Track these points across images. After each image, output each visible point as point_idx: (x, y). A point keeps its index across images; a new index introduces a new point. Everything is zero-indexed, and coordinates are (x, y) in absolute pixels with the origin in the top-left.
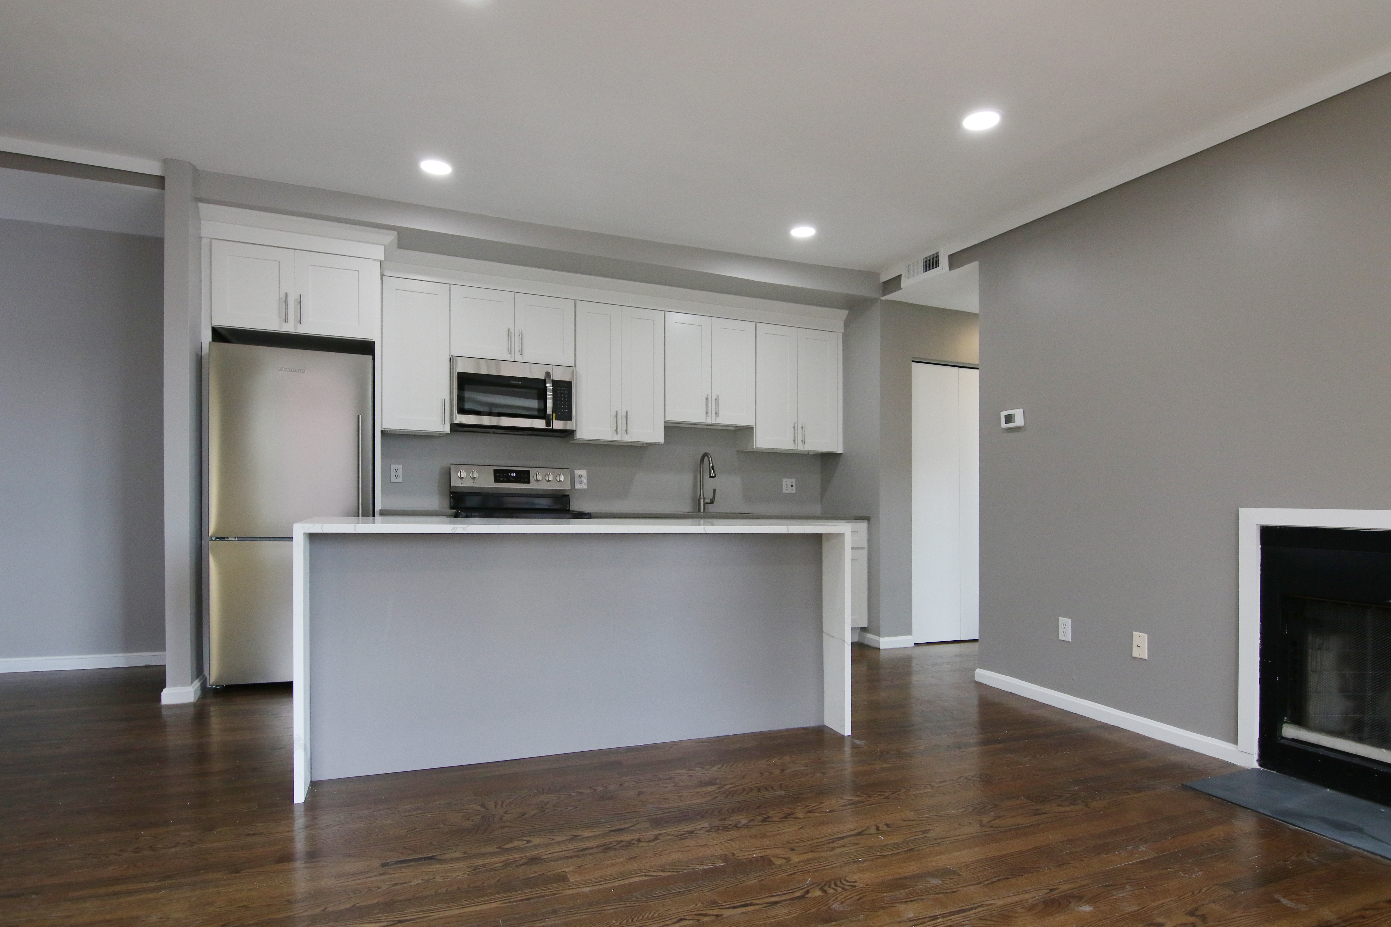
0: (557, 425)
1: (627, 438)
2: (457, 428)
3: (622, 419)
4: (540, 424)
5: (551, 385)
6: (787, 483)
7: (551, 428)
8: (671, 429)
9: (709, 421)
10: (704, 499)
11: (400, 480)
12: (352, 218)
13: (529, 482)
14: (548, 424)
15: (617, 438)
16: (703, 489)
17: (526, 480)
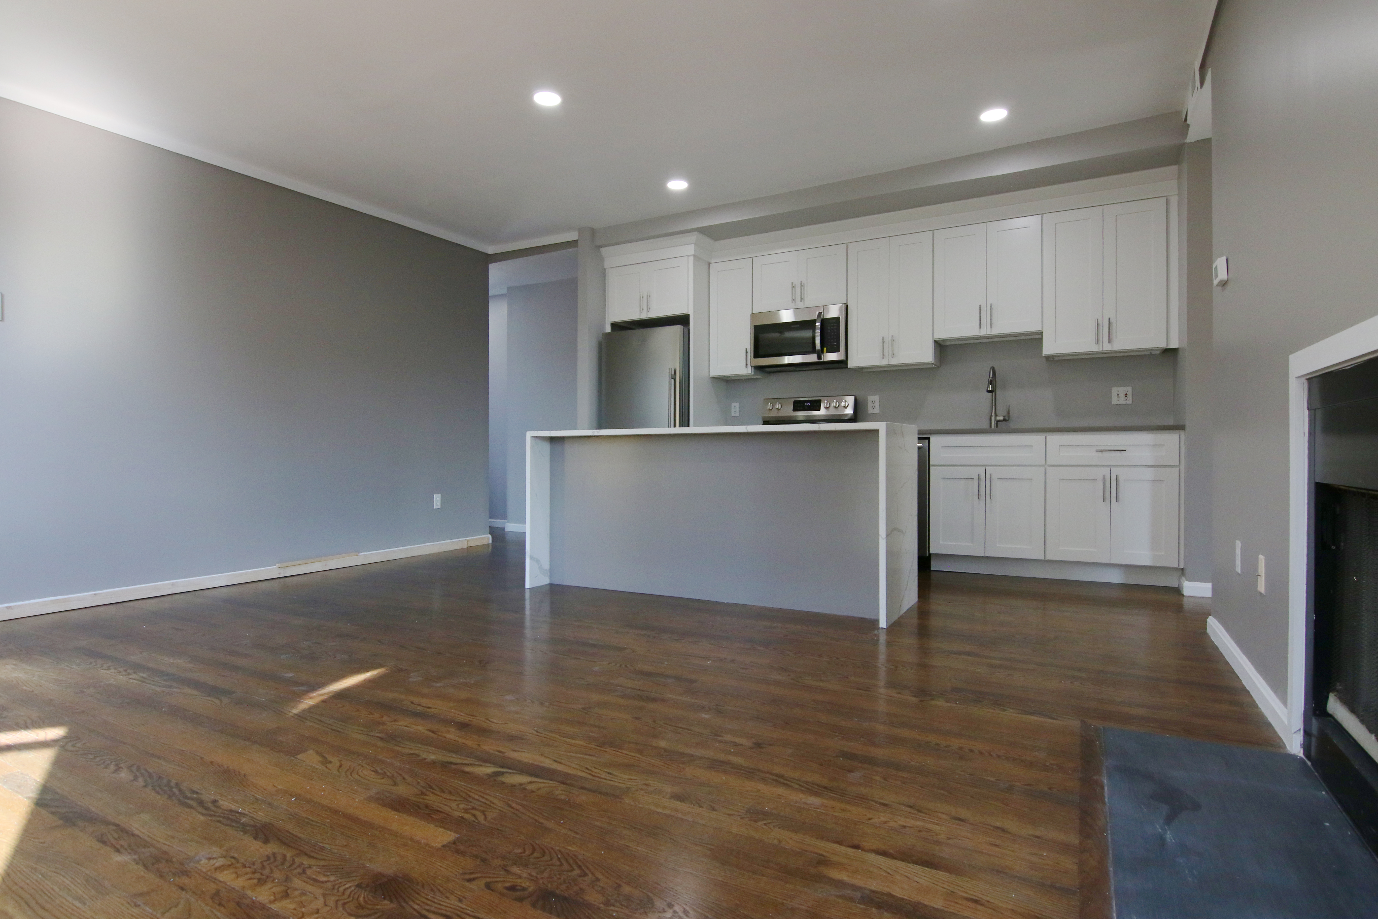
0: (831, 357)
1: (894, 361)
2: (758, 368)
3: (889, 344)
4: (813, 358)
5: (819, 324)
6: (1118, 393)
7: (822, 360)
8: (941, 347)
9: (983, 333)
10: (996, 415)
11: (737, 414)
12: (682, 229)
13: (819, 410)
14: (819, 358)
15: (885, 362)
16: (995, 405)
17: (818, 408)
